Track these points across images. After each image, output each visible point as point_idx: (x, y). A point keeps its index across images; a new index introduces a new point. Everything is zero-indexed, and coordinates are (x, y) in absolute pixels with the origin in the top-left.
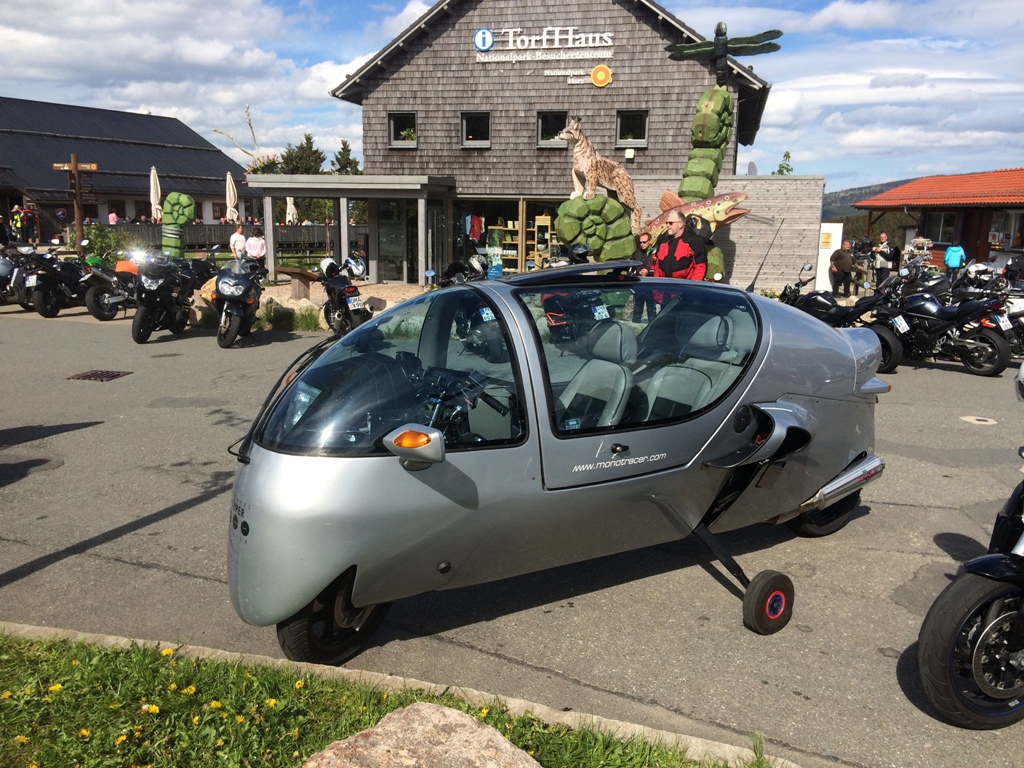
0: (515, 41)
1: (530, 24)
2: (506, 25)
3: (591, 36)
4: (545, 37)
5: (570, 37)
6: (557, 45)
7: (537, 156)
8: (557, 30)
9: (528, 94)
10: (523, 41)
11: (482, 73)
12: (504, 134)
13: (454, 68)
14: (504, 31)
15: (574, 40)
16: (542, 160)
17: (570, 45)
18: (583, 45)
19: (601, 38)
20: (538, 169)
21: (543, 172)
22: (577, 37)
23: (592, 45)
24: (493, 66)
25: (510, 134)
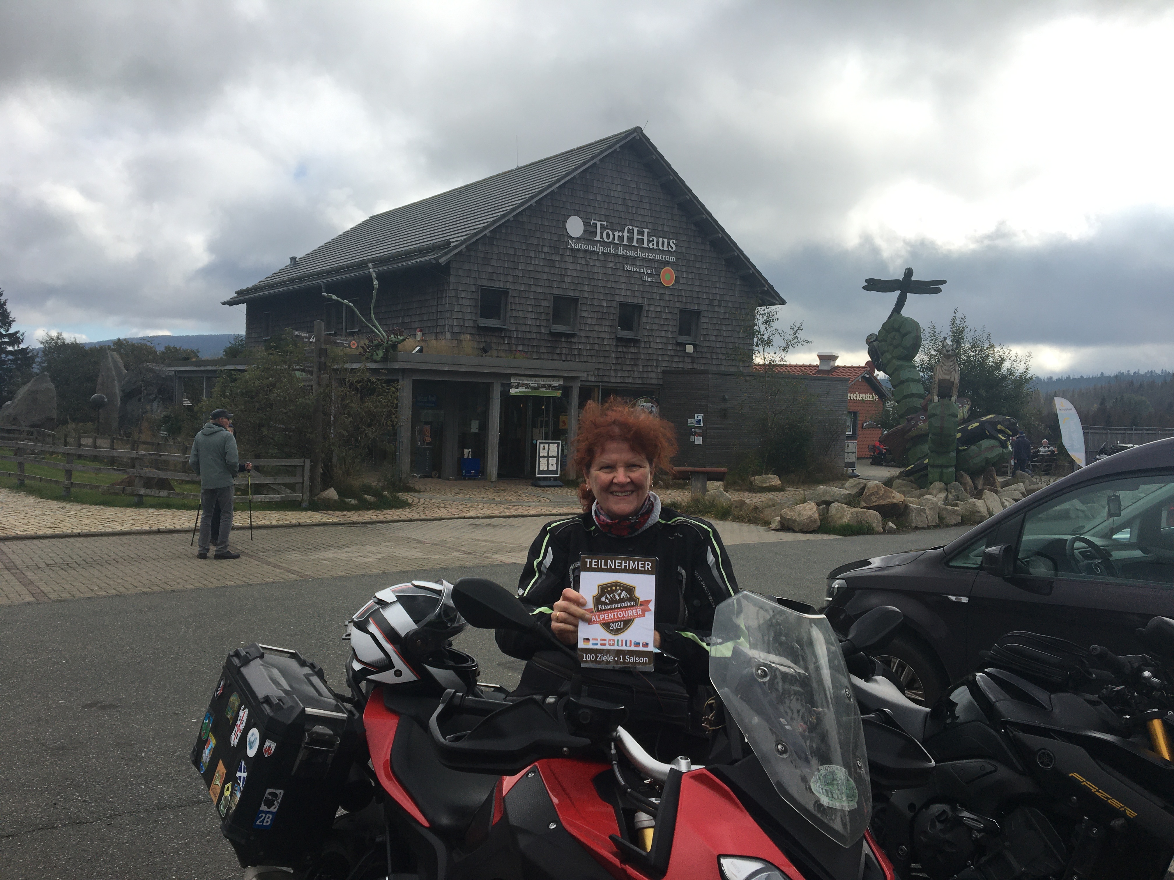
0: (602, 234)
1: (613, 220)
2: (594, 217)
3: (661, 240)
4: (626, 234)
5: (645, 238)
6: (635, 244)
7: (617, 346)
8: (636, 229)
9: (609, 285)
10: (608, 235)
11: (571, 259)
12: (589, 321)
13: (546, 249)
14: (593, 221)
15: (649, 241)
16: (620, 349)
17: (645, 245)
18: (655, 247)
19: (668, 244)
20: (617, 358)
21: (620, 361)
22: (651, 239)
23: (661, 248)
24: (581, 255)
25: (594, 322)
